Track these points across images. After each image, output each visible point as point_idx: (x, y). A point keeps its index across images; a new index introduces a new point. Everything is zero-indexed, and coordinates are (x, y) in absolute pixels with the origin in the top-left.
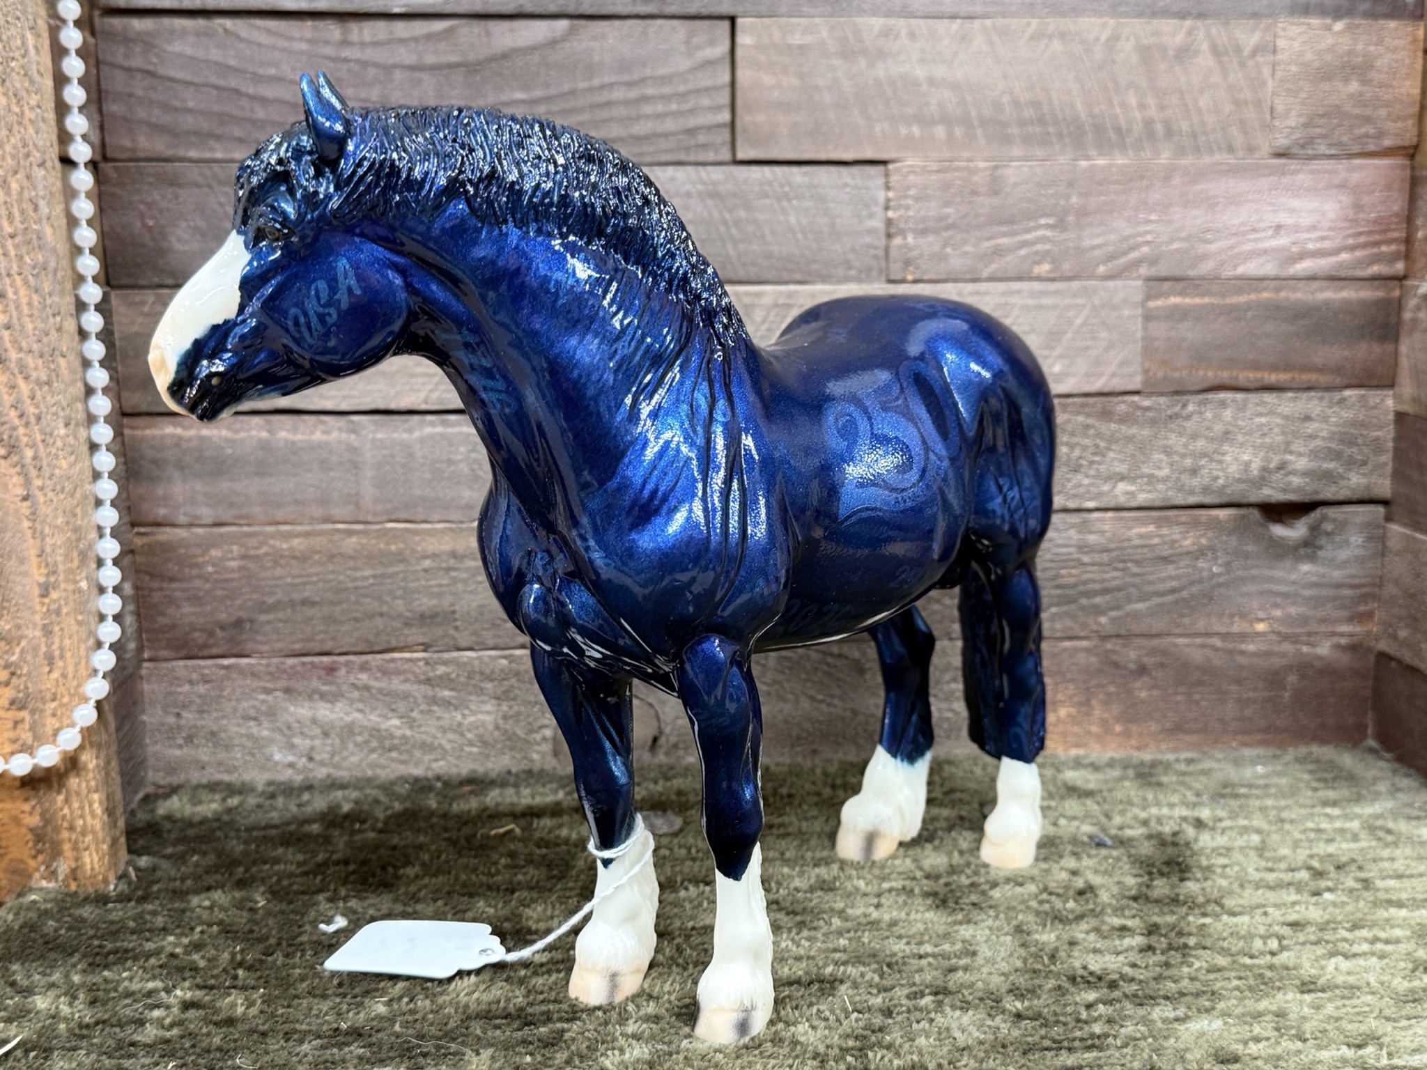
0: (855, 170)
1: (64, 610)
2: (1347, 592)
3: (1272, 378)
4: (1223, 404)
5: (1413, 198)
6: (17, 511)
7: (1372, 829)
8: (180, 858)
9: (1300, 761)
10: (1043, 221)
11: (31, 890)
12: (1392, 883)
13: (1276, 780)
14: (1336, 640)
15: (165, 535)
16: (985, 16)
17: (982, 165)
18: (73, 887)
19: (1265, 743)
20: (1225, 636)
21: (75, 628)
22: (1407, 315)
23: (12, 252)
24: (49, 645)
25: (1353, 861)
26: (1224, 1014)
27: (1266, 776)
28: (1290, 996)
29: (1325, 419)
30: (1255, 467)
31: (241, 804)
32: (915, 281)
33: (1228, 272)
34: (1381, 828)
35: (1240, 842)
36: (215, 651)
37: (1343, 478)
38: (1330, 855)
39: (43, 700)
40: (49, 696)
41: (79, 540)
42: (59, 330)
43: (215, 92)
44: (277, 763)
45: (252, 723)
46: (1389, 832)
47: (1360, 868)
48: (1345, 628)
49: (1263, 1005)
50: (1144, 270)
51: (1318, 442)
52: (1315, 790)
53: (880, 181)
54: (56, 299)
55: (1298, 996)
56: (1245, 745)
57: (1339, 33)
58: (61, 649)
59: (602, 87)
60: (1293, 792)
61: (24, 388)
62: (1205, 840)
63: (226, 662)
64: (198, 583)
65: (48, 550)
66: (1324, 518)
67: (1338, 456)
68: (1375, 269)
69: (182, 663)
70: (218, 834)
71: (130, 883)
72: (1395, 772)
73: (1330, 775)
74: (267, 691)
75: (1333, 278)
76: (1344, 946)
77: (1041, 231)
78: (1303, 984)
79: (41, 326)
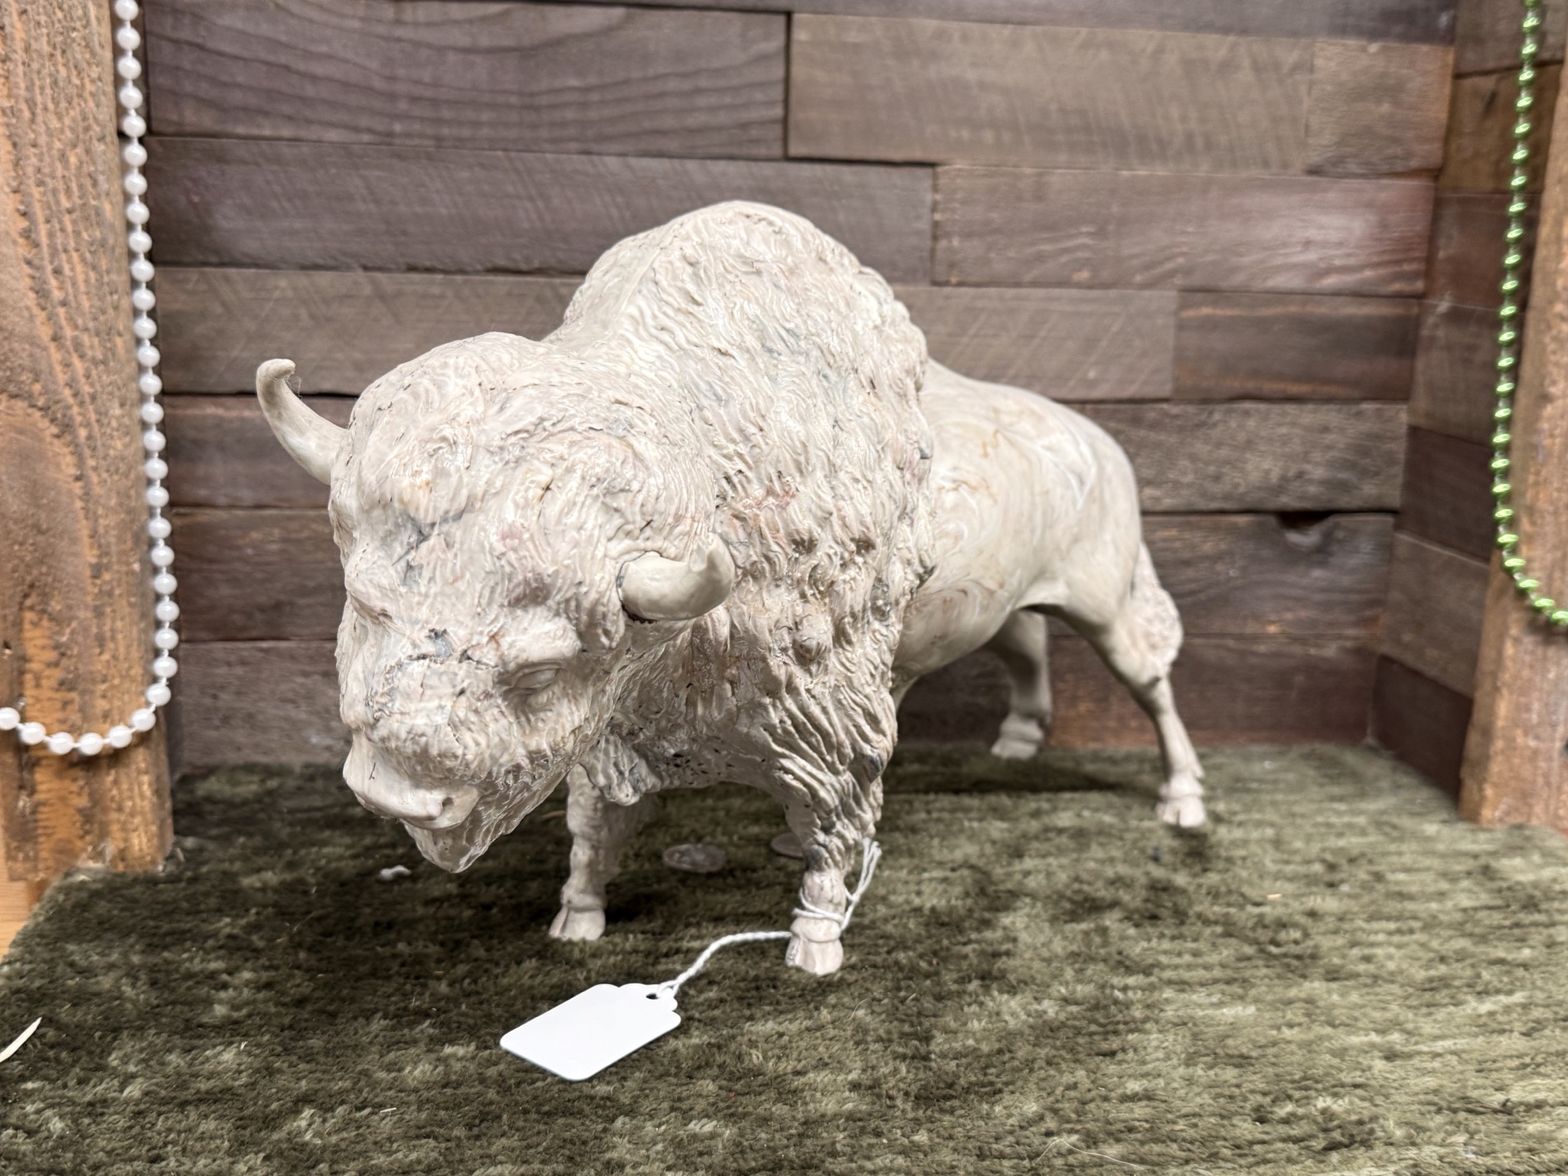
0: (905, 171)
1: (117, 592)
2: (1354, 597)
3: (1294, 389)
4: (1247, 413)
5: (1435, 219)
6: (70, 492)
7: (1379, 825)
8: (225, 840)
9: (1307, 757)
10: (1084, 229)
11: (78, 870)
12: (1401, 876)
13: (1282, 776)
14: (1341, 643)
15: (204, 516)
16: (1036, 22)
17: (1028, 171)
18: (121, 868)
19: (1271, 740)
20: (1240, 637)
21: (127, 610)
22: (1425, 332)
23: (69, 228)
24: (99, 627)
25: (1363, 855)
26: (1256, 1001)
27: (1274, 772)
28: (1316, 984)
29: (1342, 430)
30: (1274, 477)
31: (280, 786)
32: (960, 284)
33: (1258, 285)
34: (1387, 823)
35: (1255, 835)
36: (254, 633)
37: (1356, 488)
38: (1341, 849)
39: (94, 681)
40: (99, 677)
41: (132, 521)
42: (116, 308)
43: (264, 68)
44: (314, 746)
45: (289, 706)
46: (1395, 827)
47: (1371, 862)
48: (1351, 632)
49: (1293, 993)
50: (1179, 281)
51: (1335, 454)
52: (1322, 785)
53: (927, 183)
54: (114, 277)
55: (1324, 984)
56: (1254, 741)
57: (1374, 55)
58: (113, 630)
59: (657, 77)
60: (1300, 787)
61: (79, 365)
62: (1223, 833)
63: (265, 645)
64: (238, 566)
65: (101, 531)
66: (1337, 526)
67: (1351, 466)
68: (1397, 287)
69: (220, 645)
70: (262, 816)
71: (179, 864)
72: (1394, 769)
73: (1333, 771)
74: (305, 674)
75: (1358, 294)
76: (1363, 937)
77: (1083, 239)
78: (1328, 972)
79: (98, 303)
